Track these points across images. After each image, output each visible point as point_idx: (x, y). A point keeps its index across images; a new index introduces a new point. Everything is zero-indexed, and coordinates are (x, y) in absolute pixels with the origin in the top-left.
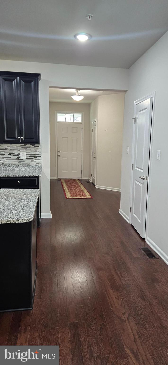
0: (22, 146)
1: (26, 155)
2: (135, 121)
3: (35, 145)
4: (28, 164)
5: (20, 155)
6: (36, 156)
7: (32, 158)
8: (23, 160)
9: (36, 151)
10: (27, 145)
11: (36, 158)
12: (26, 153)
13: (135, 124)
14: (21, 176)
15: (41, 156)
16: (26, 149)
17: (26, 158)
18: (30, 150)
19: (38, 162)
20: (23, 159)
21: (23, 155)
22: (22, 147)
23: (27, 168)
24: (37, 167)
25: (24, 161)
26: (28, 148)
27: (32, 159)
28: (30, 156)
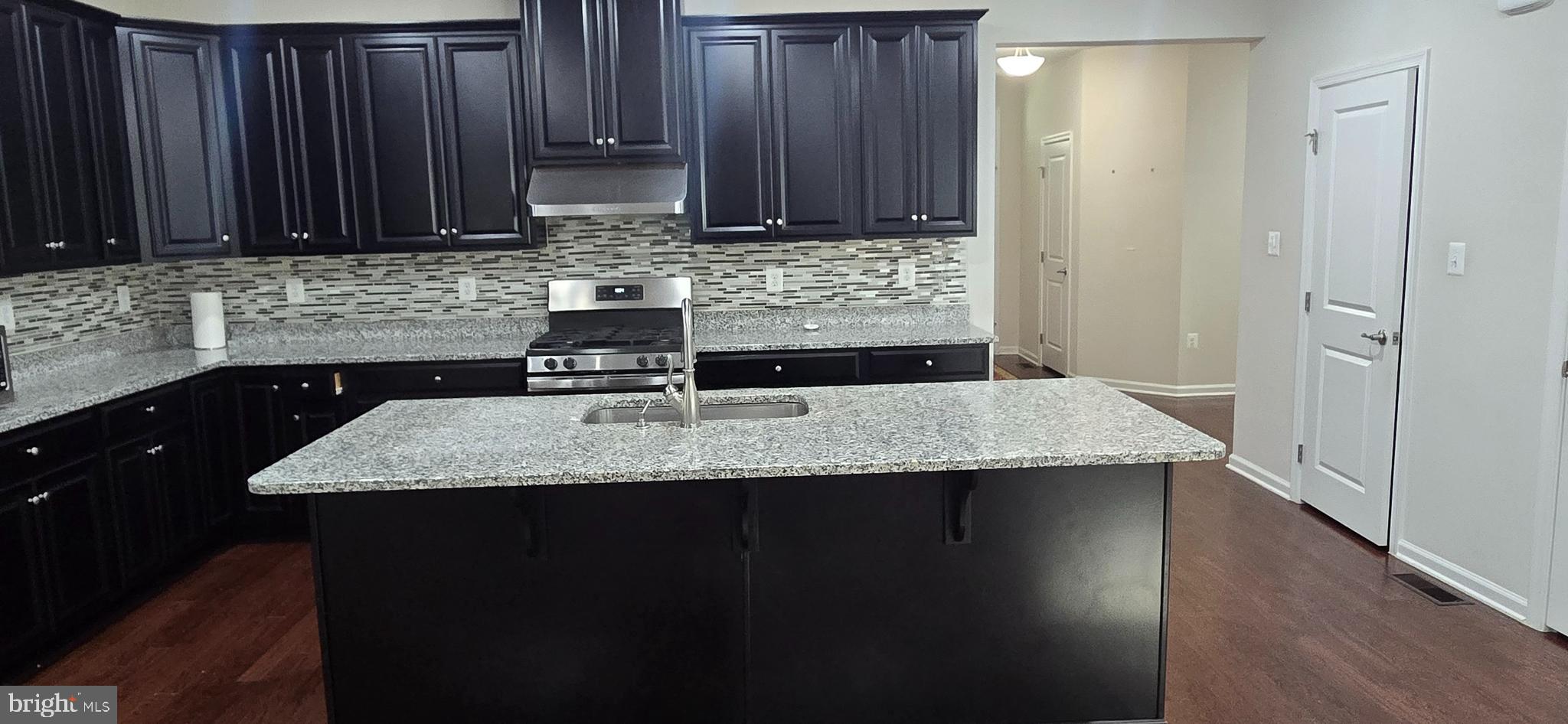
0: (905, 245)
1: (916, 273)
2: (1316, 143)
3: (947, 240)
4: (924, 304)
5: (897, 274)
6: (949, 274)
7: (932, 282)
8: (905, 292)
9: (950, 260)
10: (921, 241)
11: (950, 283)
12: (916, 267)
13: (1316, 153)
14: (936, 343)
15: (965, 277)
16: (916, 254)
17: (916, 285)
18: (928, 256)
19: (952, 295)
20: (907, 288)
21: (907, 274)
22: (903, 248)
23: (919, 316)
24: (952, 312)
25: (910, 295)
26: (922, 250)
27: (936, 287)
28: (928, 275)
